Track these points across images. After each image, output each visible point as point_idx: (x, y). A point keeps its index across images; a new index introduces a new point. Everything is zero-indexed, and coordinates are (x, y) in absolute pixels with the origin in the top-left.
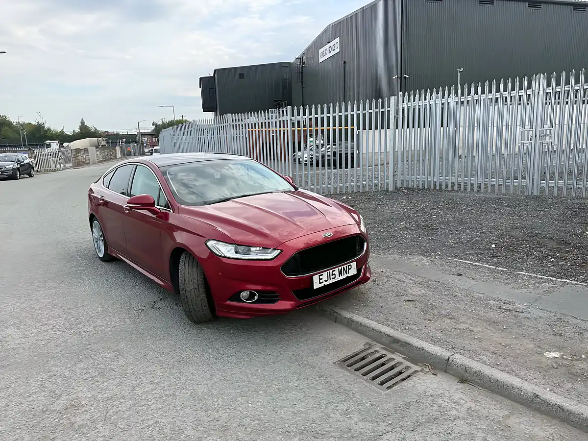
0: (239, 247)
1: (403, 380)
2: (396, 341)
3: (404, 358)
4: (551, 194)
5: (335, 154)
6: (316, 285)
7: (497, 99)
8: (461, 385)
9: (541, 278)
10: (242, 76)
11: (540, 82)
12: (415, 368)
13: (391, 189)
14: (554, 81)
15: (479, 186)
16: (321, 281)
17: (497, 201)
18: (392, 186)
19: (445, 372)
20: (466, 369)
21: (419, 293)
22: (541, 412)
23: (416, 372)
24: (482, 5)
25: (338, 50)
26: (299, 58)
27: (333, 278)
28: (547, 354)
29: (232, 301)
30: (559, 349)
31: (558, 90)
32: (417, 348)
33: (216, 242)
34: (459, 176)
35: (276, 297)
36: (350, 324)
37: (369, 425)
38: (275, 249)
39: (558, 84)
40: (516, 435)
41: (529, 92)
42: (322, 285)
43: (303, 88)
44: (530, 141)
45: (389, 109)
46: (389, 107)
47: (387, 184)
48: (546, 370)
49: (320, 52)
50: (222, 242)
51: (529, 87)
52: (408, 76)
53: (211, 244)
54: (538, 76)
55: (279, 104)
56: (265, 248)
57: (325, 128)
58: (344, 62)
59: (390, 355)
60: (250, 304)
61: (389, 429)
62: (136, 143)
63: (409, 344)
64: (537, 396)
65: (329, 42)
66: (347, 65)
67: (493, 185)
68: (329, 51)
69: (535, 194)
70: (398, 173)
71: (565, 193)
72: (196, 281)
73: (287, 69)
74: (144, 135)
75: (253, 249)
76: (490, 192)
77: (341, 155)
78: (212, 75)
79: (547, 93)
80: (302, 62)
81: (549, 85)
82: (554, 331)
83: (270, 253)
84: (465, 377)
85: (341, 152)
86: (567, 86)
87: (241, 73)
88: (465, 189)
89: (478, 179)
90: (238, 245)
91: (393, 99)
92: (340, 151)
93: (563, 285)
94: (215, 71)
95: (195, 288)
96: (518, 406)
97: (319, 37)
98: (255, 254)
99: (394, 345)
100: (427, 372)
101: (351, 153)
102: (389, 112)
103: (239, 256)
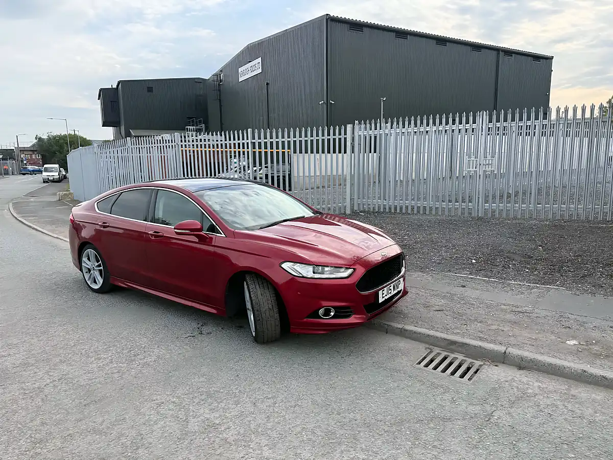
0: (316, 268)
1: (476, 372)
2: (454, 343)
3: (464, 356)
4: (493, 215)
5: (267, 176)
6: (381, 300)
7: (446, 131)
8: (522, 372)
9: (529, 286)
10: (150, 90)
11: (483, 117)
12: (477, 363)
13: (348, 212)
14: (494, 117)
15: (431, 208)
16: (383, 296)
17: (450, 222)
18: (349, 210)
19: (503, 363)
20: (522, 359)
21: (440, 303)
22: (590, 383)
23: (481, 366)
24: (398, 39)
25: (260, 71)
26: (216, 75)
27: (390, 293)
28: (568, 342)
29: (311, 318)
30: (574, 338)
31: (498, 126)
32: (475, 346)
33: (292, 264)
34: (413, 199)
35: (351, 312)
36: (403, 334)
37: (478, 408)
38: (347, 268)
39: (498, 121)
40: (583, 400)
41: (474, 126)
42: (384, 299)
43: (221, 106)
44: (474, 169)
45: (345, 136)
46: (345, 134)
47: (345, 207)
48: (576, 353)
49: (239, 71)
50: (299, 263)
51: (474, 122)
52: (333, 102)
53: (286, 266)
54: (481, 113)
55: (193, 121)
56: (338, 267)
57: (246, 150)
58: (267, 84)
59: (453, 356)
60: (326, 320)
61: (494, 408)
62: (14, 159)
63: (466, 344)
64: (585, 371)
65: (250, 62)
66: (270, 86)
67: (437, 208)
68: (251, 70)
69: (480, 215)
70: (356, 197)
71: (504, 215)
72: (270, 302)
73: (202, 85)
74: (23, 150)
75: (326, 269)
76: (434, 214)
77: (273, 178)
78: (115, 86)
79: (489, 128)
80: (219, 79)
81: (490, 121)
82: (563, 325)
83: (343, 272)
84: (522, 365)
85: (273, 175)
86: (505, 123)
87: (149, 86)
88: (418, 212)
89: (430, 203)
90: (317, 266)
91: (349, 127)
92: (271, 174)
93: (548, 290)
94: (119, 83)
95: (270, 309)
96: (571, 381)
97: (238, 56)
98: (328, 274)
99: (453, 347)
100: (490, 365)
101: (283, 176)
102: (345, 139)
103: (317, 276)
